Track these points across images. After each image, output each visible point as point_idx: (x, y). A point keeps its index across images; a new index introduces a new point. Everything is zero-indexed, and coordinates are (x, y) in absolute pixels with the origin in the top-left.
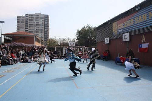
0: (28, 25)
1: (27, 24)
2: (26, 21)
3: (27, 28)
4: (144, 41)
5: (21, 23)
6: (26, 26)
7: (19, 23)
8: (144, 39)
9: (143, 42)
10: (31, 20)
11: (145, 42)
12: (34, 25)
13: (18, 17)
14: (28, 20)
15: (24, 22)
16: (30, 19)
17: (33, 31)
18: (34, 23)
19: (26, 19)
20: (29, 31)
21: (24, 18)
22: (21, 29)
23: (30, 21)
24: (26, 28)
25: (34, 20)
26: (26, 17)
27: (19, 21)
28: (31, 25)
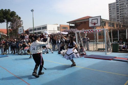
0: (119, 10)
1: (117, 9)
2: (117, 7)
3: (119, 14)
5: (112, 10)
6: (117, 12)
7: (110, 10)
10: (122, 4)
12: (126, 9)
13: (110, 5)
14: (119, 5)
15: (115, 9)
16: (120, 4)
17: (125, 15)
18: (125, 6)
19: (117, 5)
20: (121, 15)
21: (114, 4)
22: (113, 15)
23: (120, 6)
24: (117, 14)
25: (125, 4)
26: (117, 2)
27: (110, 8)
28: (122, 9)
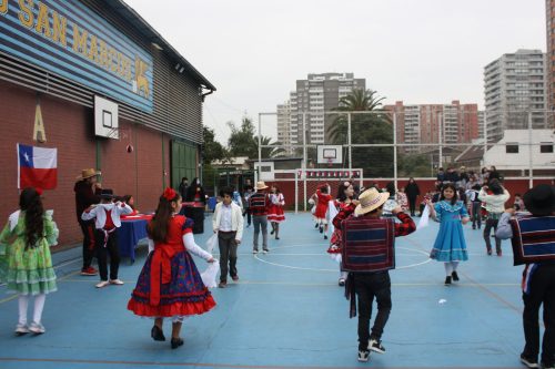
4: (39, 133)
8: (39, 127)
9: (35, 138)
11: (44, 139)
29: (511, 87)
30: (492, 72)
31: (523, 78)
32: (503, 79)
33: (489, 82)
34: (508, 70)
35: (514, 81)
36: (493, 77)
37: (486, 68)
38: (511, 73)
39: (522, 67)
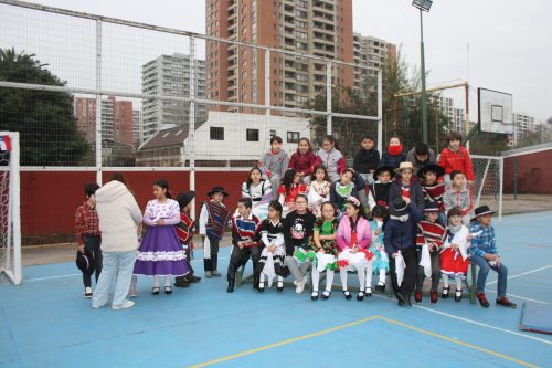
29: (168, 86)
30: (149, 71)
31: (179, 80)
32: (160, 77)
33: (146, 81)
34: (165, 70)
35: (170, 81)
36: (150, 76)
37: (145, 66)
38: (168, 74)
39: (177, 69)
